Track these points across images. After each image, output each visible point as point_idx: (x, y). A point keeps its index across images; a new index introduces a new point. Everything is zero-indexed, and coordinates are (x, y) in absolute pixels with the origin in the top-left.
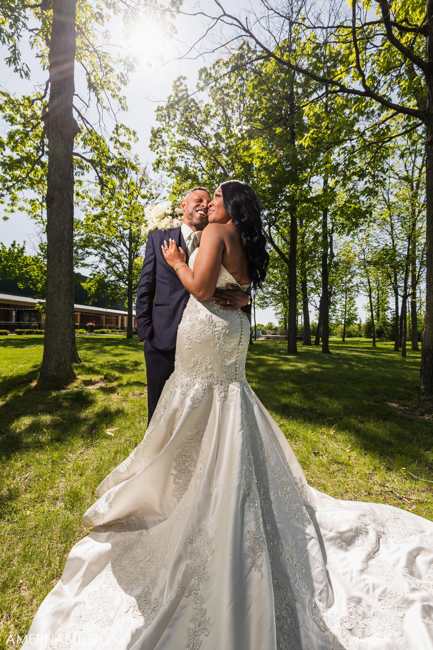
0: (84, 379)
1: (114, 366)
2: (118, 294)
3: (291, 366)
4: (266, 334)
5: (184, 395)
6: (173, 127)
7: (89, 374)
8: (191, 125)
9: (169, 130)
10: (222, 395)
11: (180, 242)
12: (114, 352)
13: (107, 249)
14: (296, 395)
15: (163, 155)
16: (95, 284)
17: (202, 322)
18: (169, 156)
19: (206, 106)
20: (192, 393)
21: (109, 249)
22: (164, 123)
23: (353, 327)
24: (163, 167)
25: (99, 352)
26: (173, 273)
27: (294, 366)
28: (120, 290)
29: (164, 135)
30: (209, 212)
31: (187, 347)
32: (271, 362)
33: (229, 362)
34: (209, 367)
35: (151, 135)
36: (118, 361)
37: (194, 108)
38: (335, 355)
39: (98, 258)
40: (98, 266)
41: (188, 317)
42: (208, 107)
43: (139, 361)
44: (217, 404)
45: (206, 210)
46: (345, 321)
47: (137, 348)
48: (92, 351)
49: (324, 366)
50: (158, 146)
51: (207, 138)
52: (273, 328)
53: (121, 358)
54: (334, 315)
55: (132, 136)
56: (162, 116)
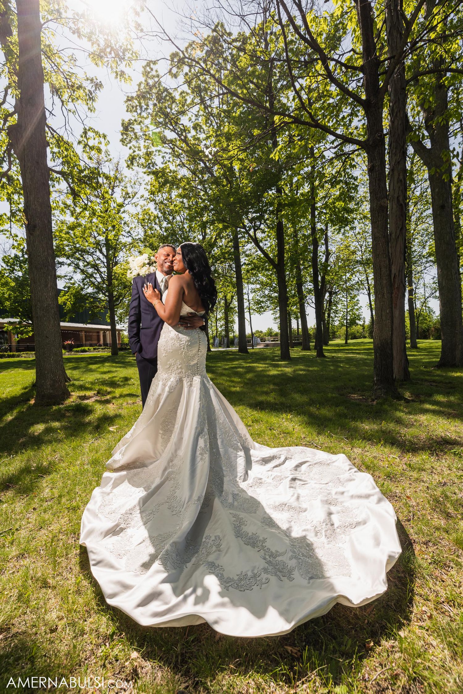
0: (78, 395)
1: (104, 383)
2: (98, 307)
3: (279, 371)
4: (264, 341)
5: (164, 385)
6: (146, 118)
7: (82, 390)
8: (166, 115)
9: (141, 122)
10: (189, 384)
11: (156, 285)
12: (102, 370)
13: (81, 258)
14: (273, 394)
15: (136, 150)
16: (70, 298)
17: (172, 339)
18: (144, 151)
19: (181, 94)
20: (169, 383)
21: (84, 258)
22: (135, 114)
23: (354, 329)
24: (138, 163)
25: (85, 371)
26: (151, 307)
27: (282, 371)
28: (100, 303)
29: (137, 127)
30: (174, 264)
31: (164, 355)
32: (261, 369)
33: (192, 363)
34: (179, 367)
35: (122, 128)
36: (107, 378)
37: (168, 98)
38: (329, 358)
39: (71, 268)
40: (72, 278)
41: (164, 336)
42: (184, 95)
43: (129, 377)
44: (186, 389)
45: (172, 262)
46: (347, 322)
47: (126, 365)
48: (77, 370)
49: (311, 369)
50: (130, 140)
51: (185, 131)
52: (273, 334)
53: (110, 375)
54: (336, 316)
55: (102, 140)
56: (133, 107)
